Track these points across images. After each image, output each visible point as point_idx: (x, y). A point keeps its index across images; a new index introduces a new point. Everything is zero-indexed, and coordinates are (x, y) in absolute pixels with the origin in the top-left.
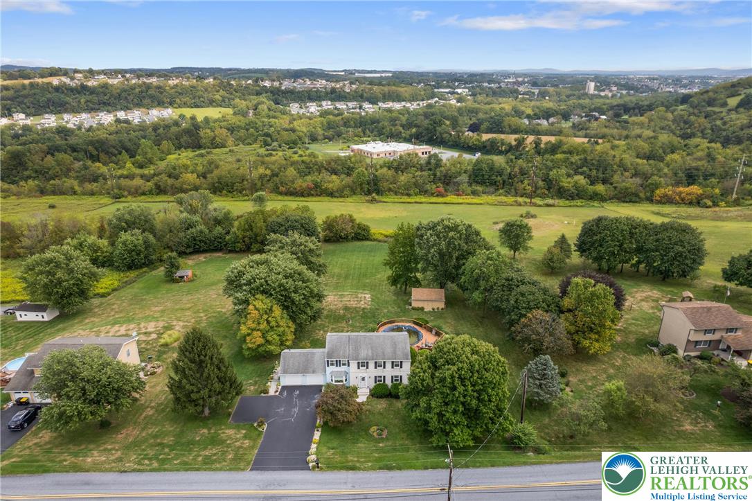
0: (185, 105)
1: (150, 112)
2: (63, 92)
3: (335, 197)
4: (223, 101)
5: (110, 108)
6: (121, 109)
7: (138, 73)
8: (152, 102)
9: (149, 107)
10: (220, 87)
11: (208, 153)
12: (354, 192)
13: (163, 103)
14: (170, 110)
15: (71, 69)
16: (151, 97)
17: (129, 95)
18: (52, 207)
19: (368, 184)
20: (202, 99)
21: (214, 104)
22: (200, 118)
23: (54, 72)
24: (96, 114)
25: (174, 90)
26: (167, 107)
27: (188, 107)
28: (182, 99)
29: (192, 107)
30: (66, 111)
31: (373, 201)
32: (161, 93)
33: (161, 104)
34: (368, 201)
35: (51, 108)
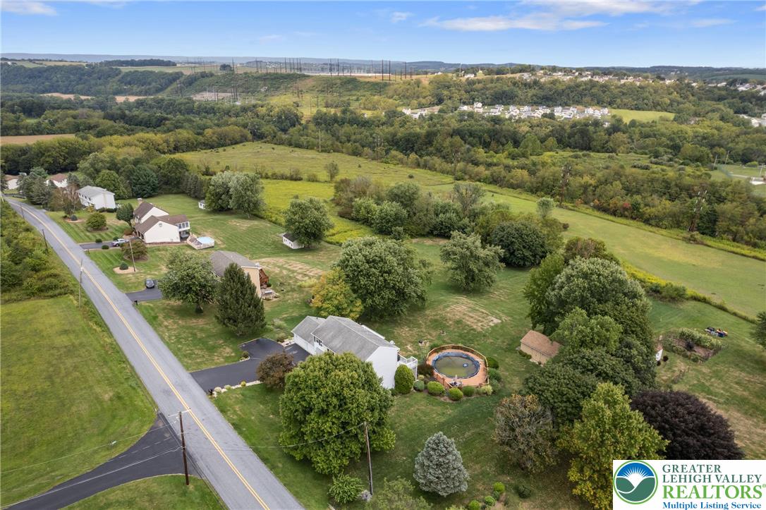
0: (625, 106)
1: (586, 110)
2: (518, 86)
3: (650, 224)
4: (671, 105)
5: (551, 103)
6: (560, 105)
7: (596, 71)
8: (592, 100)
9: (587, 105)
10: (675, 90)
11: (584, 155)
12: (677, 224)
13: (603, 102)
14: (606, 111)
15: (538, 66)
16: (593, 96)
17: (572, 92)
18: (411, 177)
19: (701, 219)
20: (645, 101)
21: (659, 108)
22: (627, 120)
23: (523, 69)
24: (537, 107)
25: (619, 90)
26: (605, 107)
27: (628, 109)
28: (624, 100)
29: (632, 109)
30: (514, 103)
31: (692, 240)
32: (604, 92)
33: (600, 103)
34: (685, 239)
35: (504, 99)
